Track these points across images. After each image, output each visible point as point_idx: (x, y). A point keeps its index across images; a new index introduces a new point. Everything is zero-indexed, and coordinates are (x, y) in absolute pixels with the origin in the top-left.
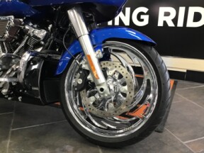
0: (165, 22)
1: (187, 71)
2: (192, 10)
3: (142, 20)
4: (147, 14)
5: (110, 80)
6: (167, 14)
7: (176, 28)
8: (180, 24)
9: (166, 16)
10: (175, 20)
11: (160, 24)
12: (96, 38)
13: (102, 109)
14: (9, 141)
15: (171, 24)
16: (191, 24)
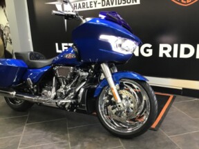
0: (164, 54)
1: (183, 89)
2: (183, 46)
3: (148, 53)
4: (151, 48)
5: (124, 101)
6: (165, 49)
7: (172, 58)
8: (175, 55)
9: (165, 50)
10: (171, 53)
11: (161, 55)
12: (116, 77)
13: (120, 117)
14: (69, 135)
15: (168, 56)
16: (182, 55)
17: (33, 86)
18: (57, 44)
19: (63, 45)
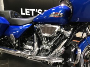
17: (15, 41)
18: (22, 9)
19: (26, 10)
